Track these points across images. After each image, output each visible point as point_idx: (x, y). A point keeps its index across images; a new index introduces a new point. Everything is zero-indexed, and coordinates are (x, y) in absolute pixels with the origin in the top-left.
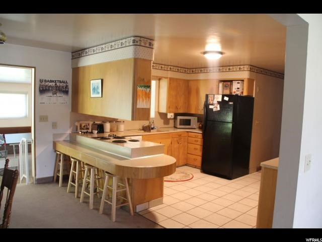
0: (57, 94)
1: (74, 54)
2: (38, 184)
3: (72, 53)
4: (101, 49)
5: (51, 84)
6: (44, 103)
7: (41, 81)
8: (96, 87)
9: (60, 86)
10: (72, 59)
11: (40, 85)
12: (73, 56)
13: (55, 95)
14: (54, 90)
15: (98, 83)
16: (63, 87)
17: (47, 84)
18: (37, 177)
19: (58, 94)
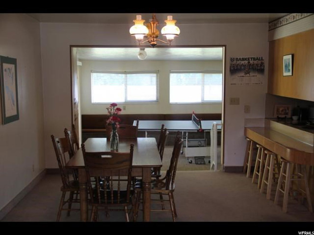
0: (250, 73)
1: (271, 24)
2: (225, 172)
3: (269, 23)
4: (293, 17)
5: (243, 62)
6: (235, 84)
7: (232, 60)
8: (287, 64)
9: (254, 65)
10: (269, 31)
11: (231, 64)
12: (270, 27)
13: (248, 75)
14: (247, 69)
15: (289, 59)
16: (257, 65)
17: (238, 62)
18: (225, 165)
19: (252, 74)
